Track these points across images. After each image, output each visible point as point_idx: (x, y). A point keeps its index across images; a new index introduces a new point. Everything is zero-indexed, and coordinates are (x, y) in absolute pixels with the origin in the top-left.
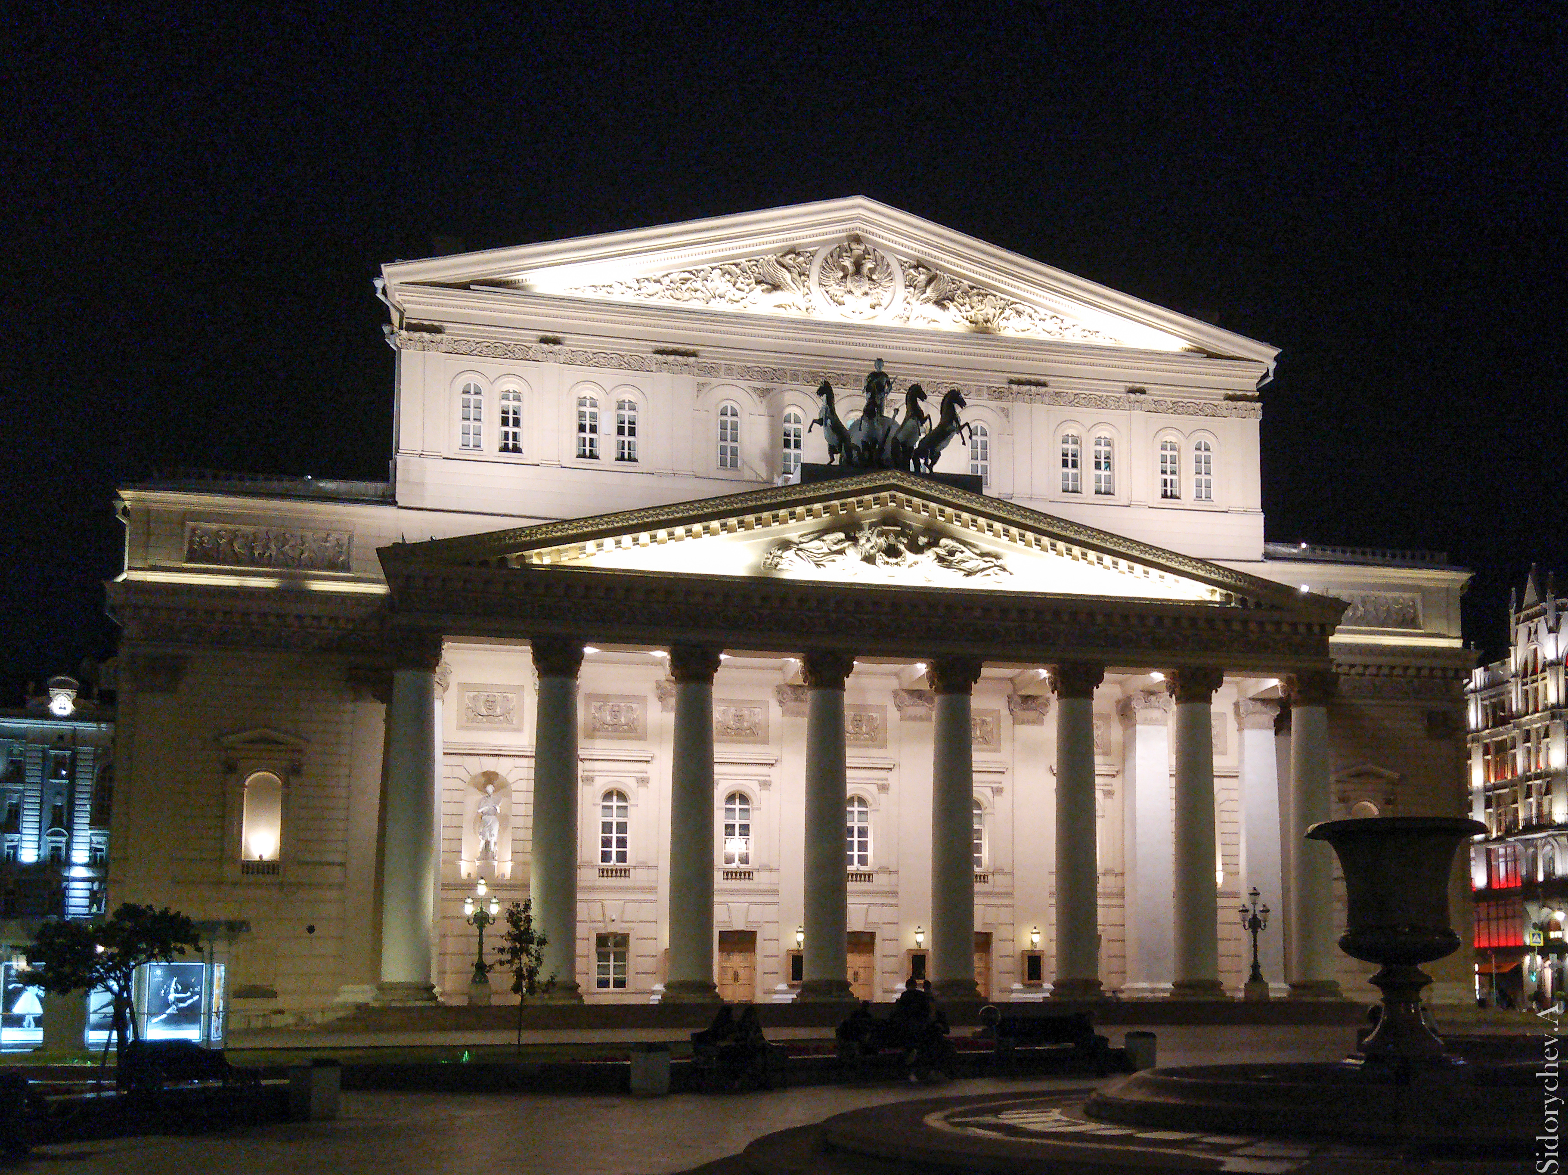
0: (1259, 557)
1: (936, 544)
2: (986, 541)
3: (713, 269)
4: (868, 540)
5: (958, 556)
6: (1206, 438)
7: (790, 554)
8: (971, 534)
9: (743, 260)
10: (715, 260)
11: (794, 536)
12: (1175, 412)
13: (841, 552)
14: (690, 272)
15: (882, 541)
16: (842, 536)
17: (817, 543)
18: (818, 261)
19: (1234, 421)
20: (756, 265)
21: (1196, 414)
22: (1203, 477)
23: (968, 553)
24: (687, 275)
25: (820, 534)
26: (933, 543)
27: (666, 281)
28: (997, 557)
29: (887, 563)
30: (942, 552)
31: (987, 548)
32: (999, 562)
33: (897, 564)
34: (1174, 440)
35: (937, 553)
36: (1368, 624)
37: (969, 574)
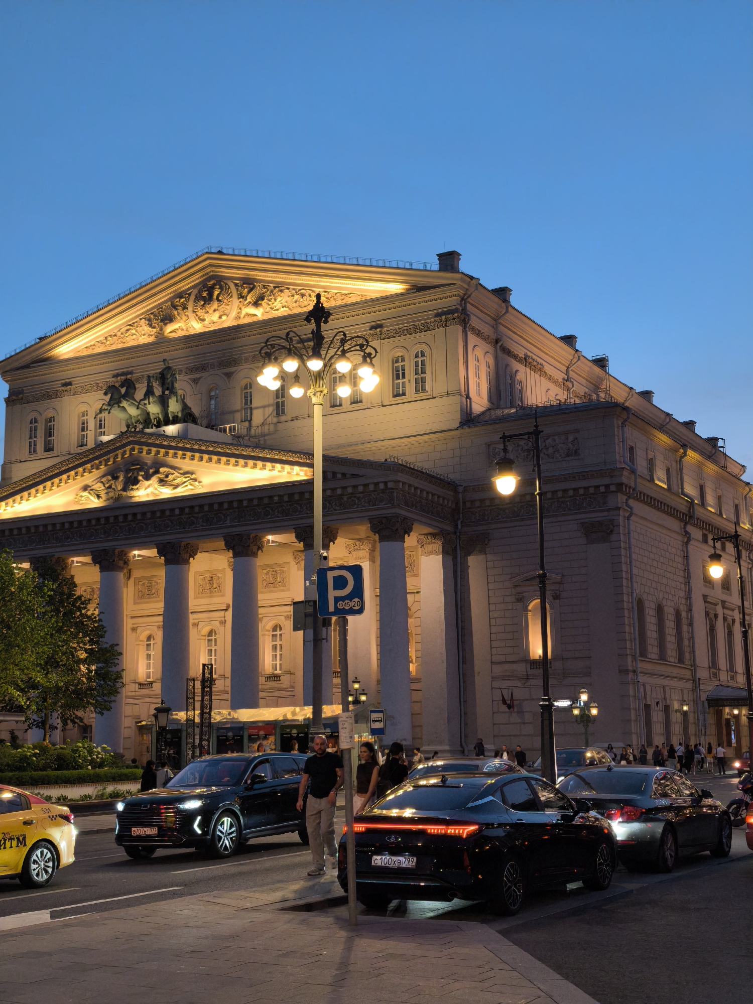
0: (457, 426)
1: (157, 472)
3: (141, 319)
5: (171, 477)
6: (421, 347)
7: (86, 494)
9: (155, 310)
10: (142, 314)
11: (88, 482)
12: (401, 335)
13: (111, 487)
14: (130, 325)
18: (193, 297)
19: (440, 332)
20: (161, 311)
21: (415, 332)
22: (420, 376)
24: (129, 327)
25: (100, 480)
27: (119, 334)
30: (162, 476)
31: (186, 468)
33: (137, 489)
34: (402, 354)
37: (176, 487)
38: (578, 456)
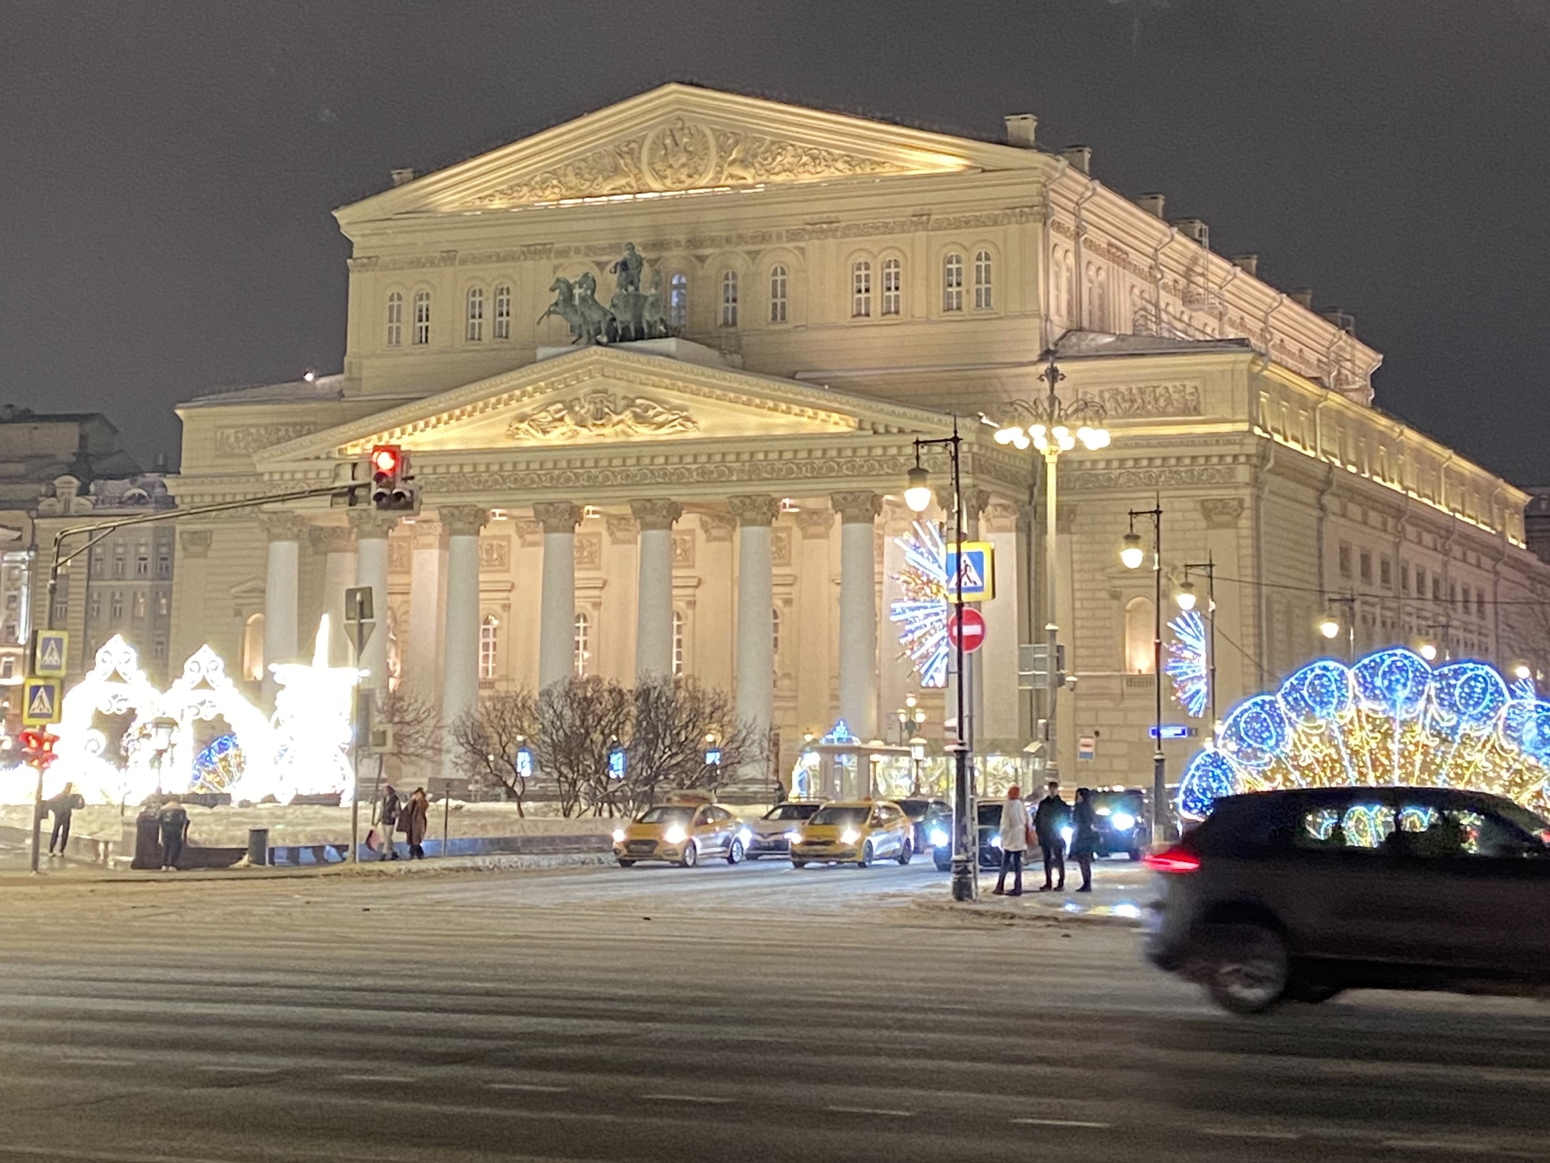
0: (1036, 360)
1: (633, 404)
2: (674, 398)
3: (566, 166)
4: (582, 407)
5: (651, 413)
6: (985, 247)
7: (524, 426)
8: (661, 393)
9: (590, 155)
10: (569, 158)
11: (528, 410)
12: (960, 227)
13: (562, 419)
14: (549, 173)
15: (592, 407)
16: (560, 406)
17: (543, 414)
18: (647, 144)
19: (1012, 230)
21: (977, 226)
22: (983, 287)
23: (660, 409)
25: (544, 408)
26: (631, 404)
27: (532, 182)
28: (683, 409)
29: (594, 425)
30: (638, 410)
31: (675, 402)
32: (685, 414)
33: (602, 425)
34: (957, 253)
35: (634, 412)
37: (660, 426)
38: (1199, 414)
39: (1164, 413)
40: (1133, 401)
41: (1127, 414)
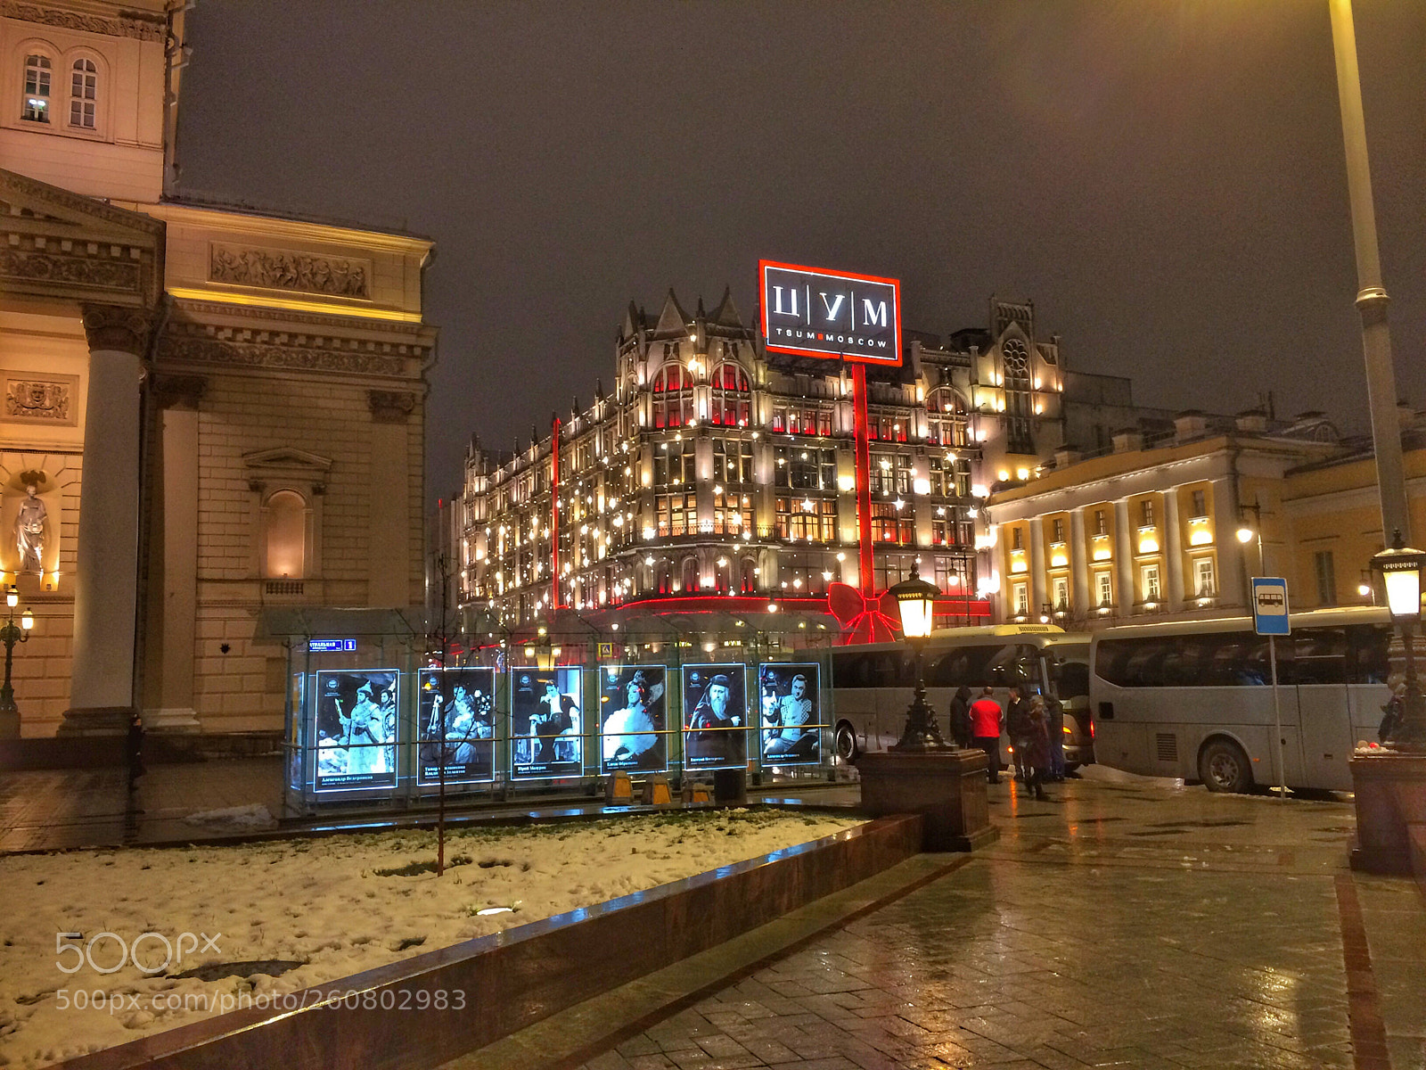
0: (157, 200)
6: (88, 56)
12: (49, 22)
19: (129, 44)
21: (77, 27)
22: (83, 101)
34: (45, 54)
36: (303, 288)
38: (364, 296)
39: (322, 289)
40: (285, 270)
41: (276, 282)
